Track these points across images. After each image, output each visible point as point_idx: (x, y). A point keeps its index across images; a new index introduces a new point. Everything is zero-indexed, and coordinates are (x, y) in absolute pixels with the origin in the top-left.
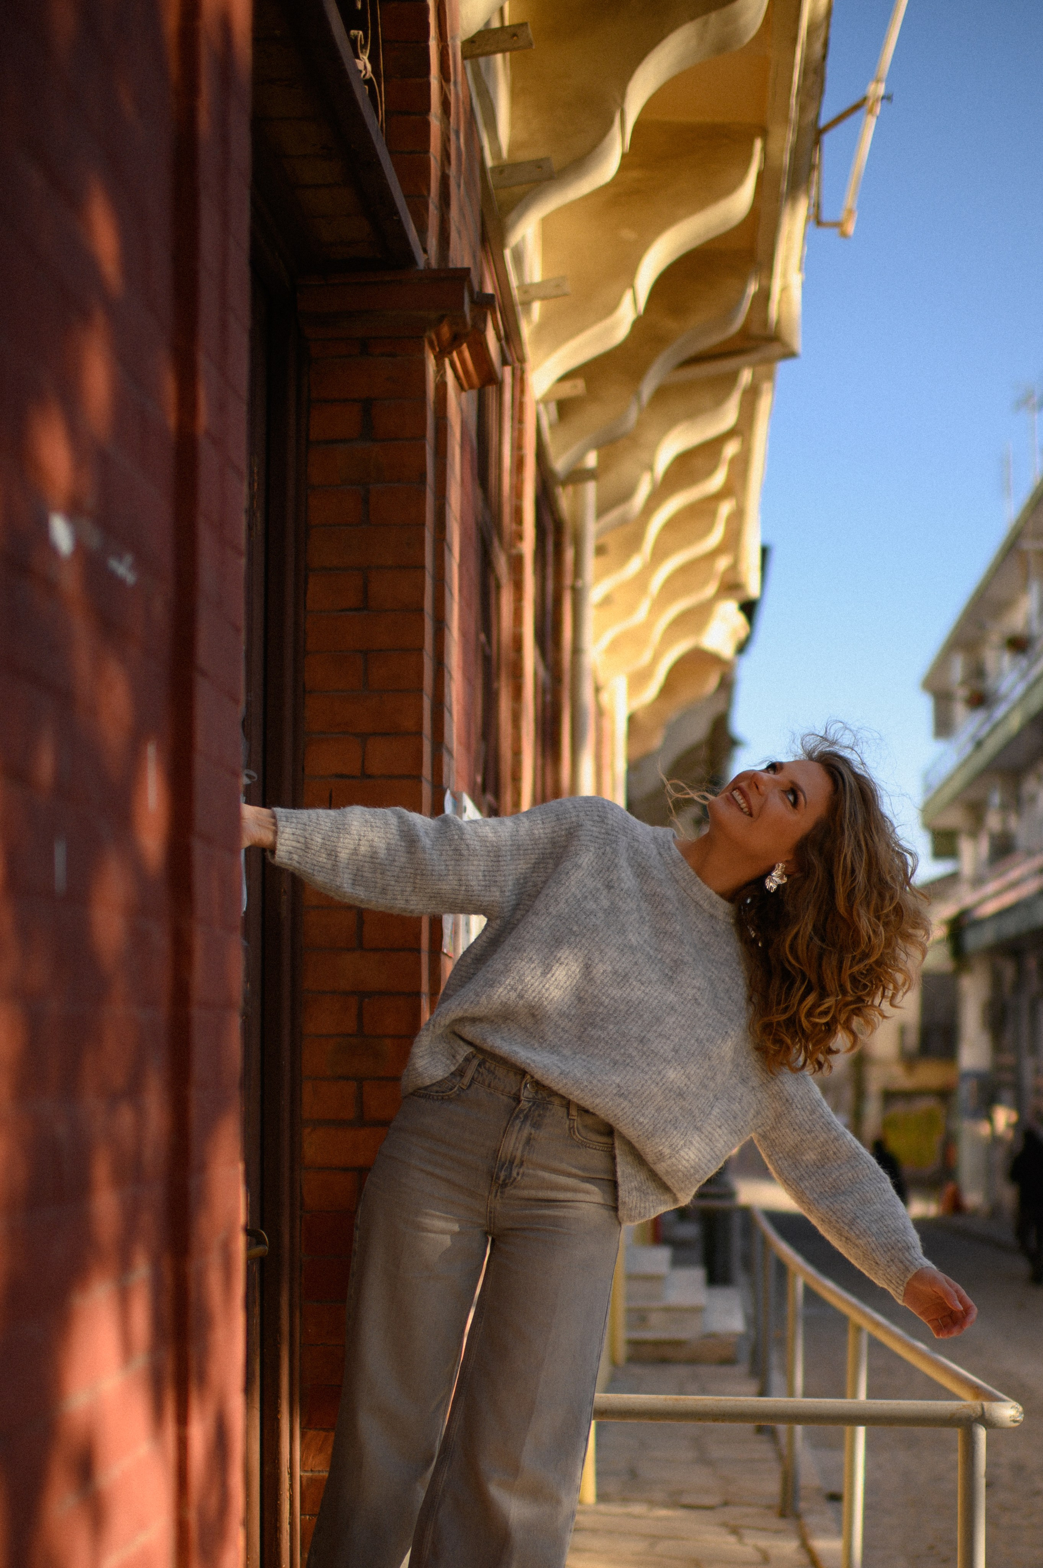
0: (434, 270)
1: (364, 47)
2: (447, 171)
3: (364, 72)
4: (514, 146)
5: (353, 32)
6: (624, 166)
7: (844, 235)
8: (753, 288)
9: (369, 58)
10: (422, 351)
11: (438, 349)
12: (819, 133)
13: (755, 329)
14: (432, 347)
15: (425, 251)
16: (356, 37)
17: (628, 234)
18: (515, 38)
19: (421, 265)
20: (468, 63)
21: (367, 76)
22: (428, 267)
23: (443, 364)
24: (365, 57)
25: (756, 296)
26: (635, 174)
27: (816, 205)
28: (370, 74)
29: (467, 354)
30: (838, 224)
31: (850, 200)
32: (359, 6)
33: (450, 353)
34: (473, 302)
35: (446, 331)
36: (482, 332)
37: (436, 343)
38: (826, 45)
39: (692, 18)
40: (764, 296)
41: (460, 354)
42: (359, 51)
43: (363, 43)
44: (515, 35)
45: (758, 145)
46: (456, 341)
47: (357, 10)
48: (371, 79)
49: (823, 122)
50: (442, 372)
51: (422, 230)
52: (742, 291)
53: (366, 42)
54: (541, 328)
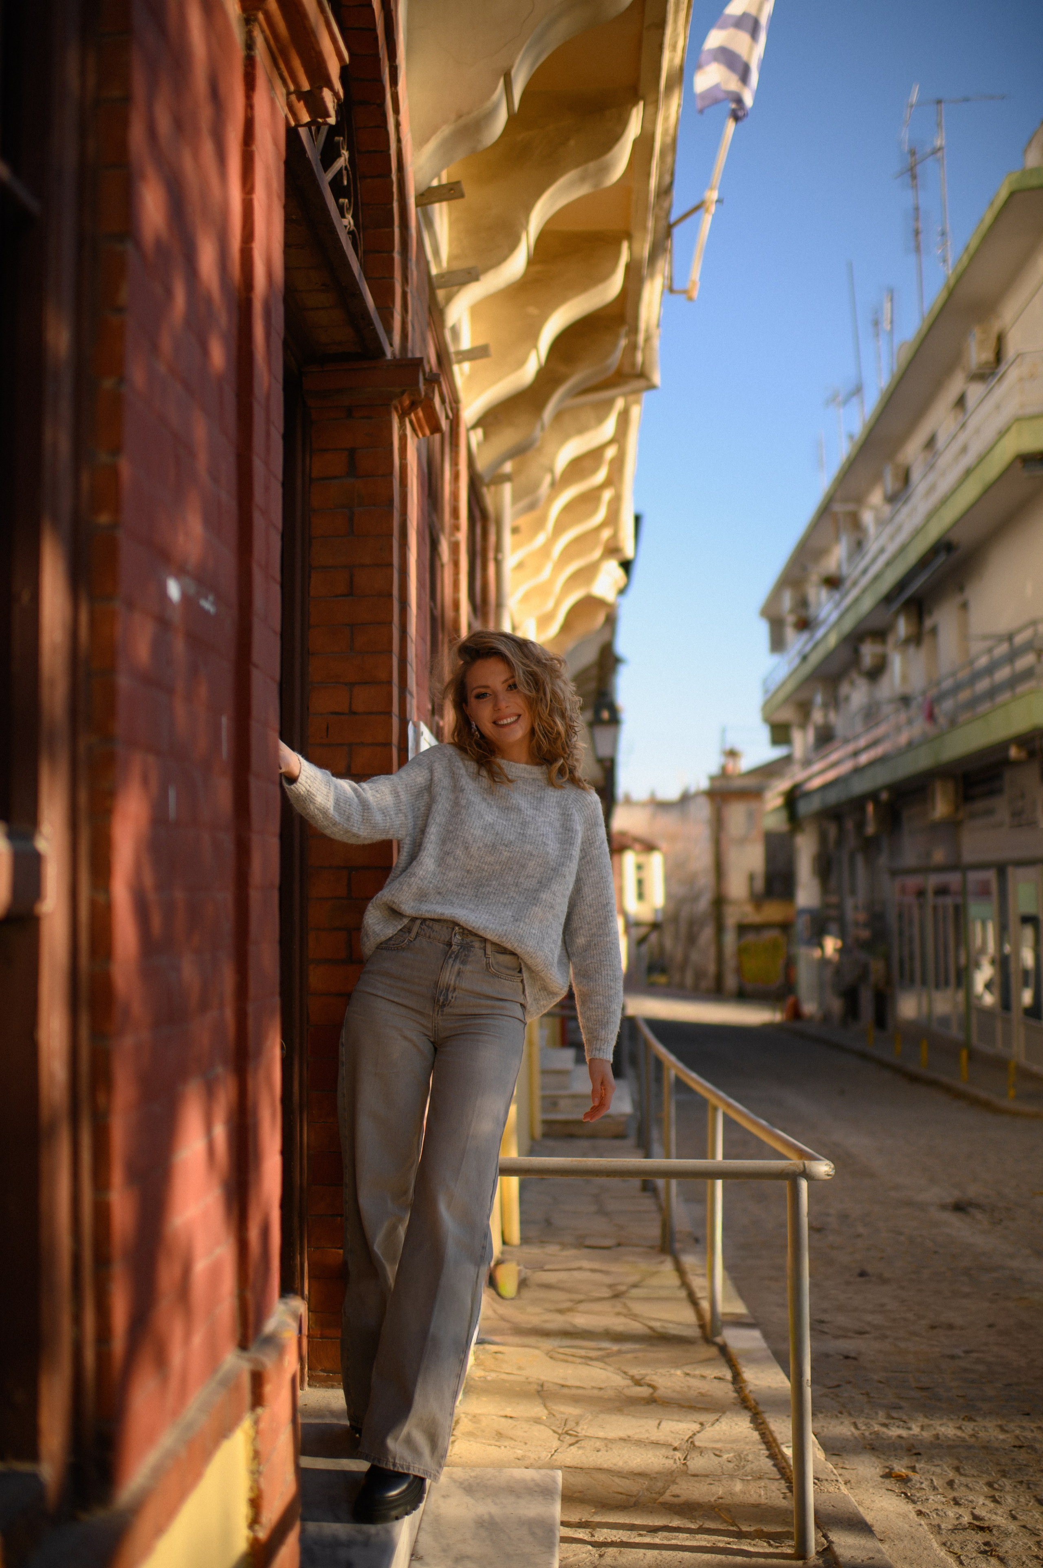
0: (400, 360)
1: (348, 209)
2: (406, 289)
3: (349, 227)
4: (451, 258)
5: (341, 200)
6: (531, 262)
7: (690, 299)
8: (623, 342)
9: (353, 217)
10: (389, 414)
11: (400, 412)
12: (670, 228)
13: (627, 369)
14: (397, 411)
15: (391, 345)
16: (343, 204)
17: (532, 310)
18: (452, 192)
19: (389, 356)
20: (419, 209)
21: (351, 229)
22: (394, 358)
23: (404, 421)
24: (349, 217)
25: (625, 348)
26: (537, 268)
27: (669, 277)
28: (353, 227)
29: (421, 414)
30: (685, 292)
31: (696, 274)
32: (345, 183)
33: (409, 414)
34: (425, 379)
35: (407, 403)
36: (431, 400)
37: (399, 408)
38: (672, 175)
39: (577, 166)
40: (633, 347)
41: (416, 415)
42: (346, 212)
43: (348, 206)
44: (451, 189)
45: (625, 246)
46: (413, 405)
47: (344, 186)
48: (353, 231)
49: (673, 217)
50: (404, 427)
51: (389, 330)
52: (615, 345)
53: (350, 205)
54: (470, 378)
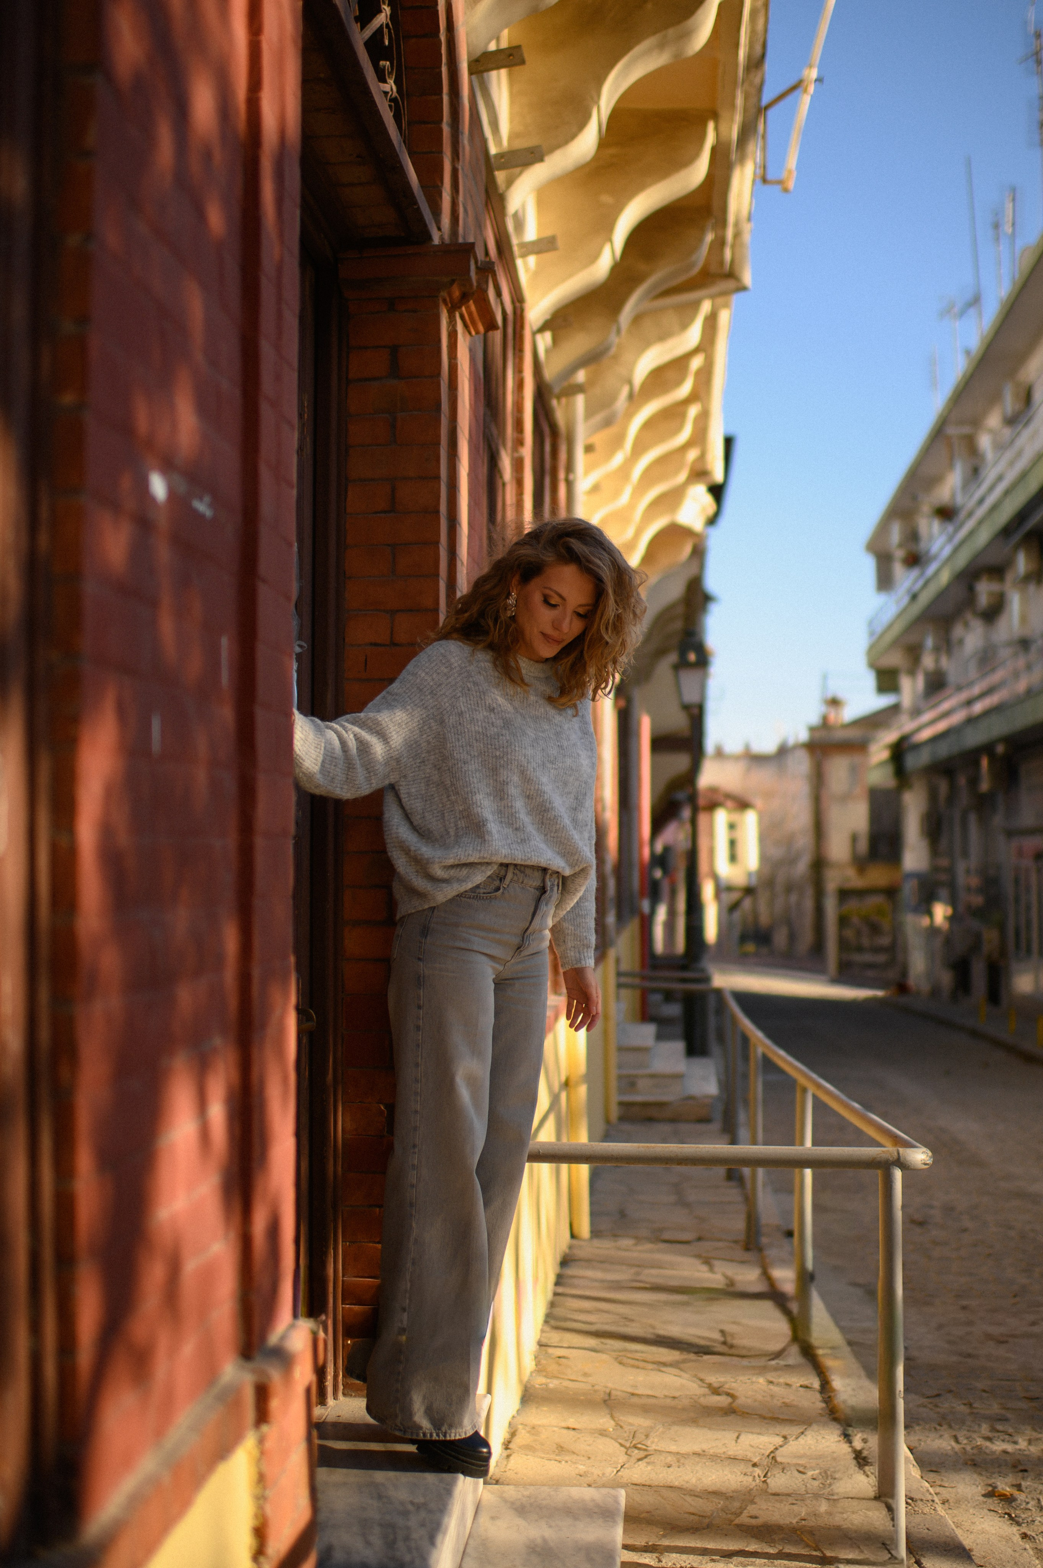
0: (447, 245)
1: (390, 73)
2: (457, 166)
3: (390, 93)
4: (512, 136)
5: (382, 63)
6: (603, 143)
7: (786, 190)
8: (709, 237)
9: (395, 82)
10: (437, 307)
11: (450, 305)
12: (762, 110)
13: (713, 268)
14: (446, 304)
15: (439, 229)
16: (384, 67)
17: (606, 199)
18: (511, 58)
19: (436, 241)
20: (474, 77)
21: (393, 96)
22: (443, 243)
23: (454, 316)
24: (391, 82)
25: (712, 243)
26: (613, 151)
27: (762, 166)
28: (395, 94)
29: (473, 308)
30: (780, 182)
31: (792, 162)
32: (387, 43)
33: (460, 307)
34: (477, 267)
35: (456, 293)
36: (485, 291)
37: (448, 299)
38: (764, 46)
39: (654, 33)
40: (720, 243)
41: (468, 308)
42: (387, 77)
43: (390, 70)
44: (511, 55)
45: (711, 127)
46: (465, 297)
47: (385, 46)
48: (396, 98)
49: (766, 99)
50: (453, 323)
51: (436, 212)
52: (701, 240)
53: (392, 69)
54: (536, 275)
